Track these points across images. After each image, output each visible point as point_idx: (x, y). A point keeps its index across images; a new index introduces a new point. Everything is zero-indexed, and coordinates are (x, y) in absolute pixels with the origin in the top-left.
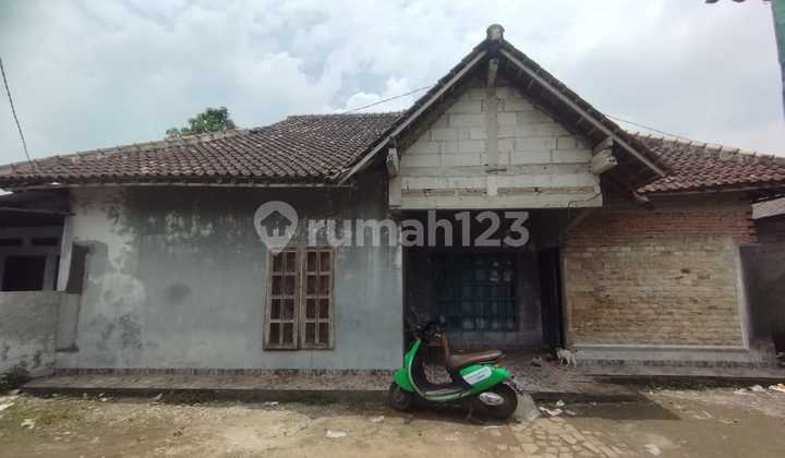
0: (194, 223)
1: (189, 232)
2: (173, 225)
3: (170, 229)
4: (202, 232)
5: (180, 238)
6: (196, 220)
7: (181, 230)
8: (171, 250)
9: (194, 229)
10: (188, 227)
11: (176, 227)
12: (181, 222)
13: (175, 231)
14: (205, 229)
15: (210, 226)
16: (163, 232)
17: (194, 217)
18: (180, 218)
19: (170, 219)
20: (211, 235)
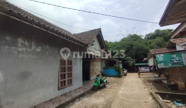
0: (33, 45)
1: (31, 49)
2: (22, 44)
3: (20, 45)
4: (37, 50)
5: (26, 51)
6: (34, 44)
7: (26, 47)
8: (21, 56)
9: (33, 47)
10: (30, 46)
11: (24, 45)
12: (26, 43)
13: (23, 47)
14: (38, 49)
15: (40, 48)
16: (16, 46)
17: (33, 43)
18: (26, 42)
19: (20, 41)
20: (40, 51)
